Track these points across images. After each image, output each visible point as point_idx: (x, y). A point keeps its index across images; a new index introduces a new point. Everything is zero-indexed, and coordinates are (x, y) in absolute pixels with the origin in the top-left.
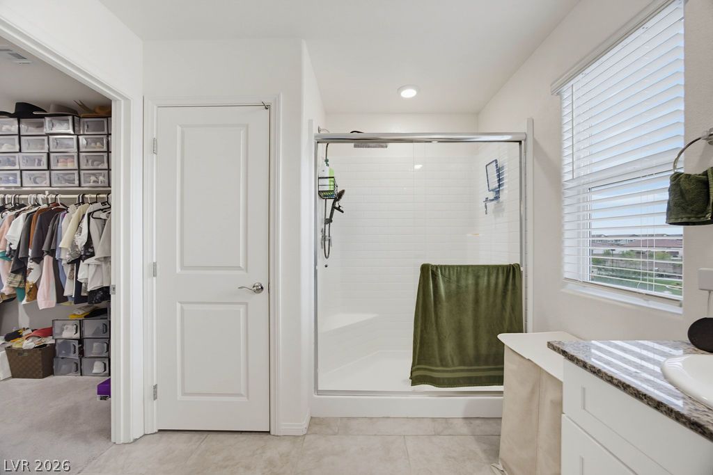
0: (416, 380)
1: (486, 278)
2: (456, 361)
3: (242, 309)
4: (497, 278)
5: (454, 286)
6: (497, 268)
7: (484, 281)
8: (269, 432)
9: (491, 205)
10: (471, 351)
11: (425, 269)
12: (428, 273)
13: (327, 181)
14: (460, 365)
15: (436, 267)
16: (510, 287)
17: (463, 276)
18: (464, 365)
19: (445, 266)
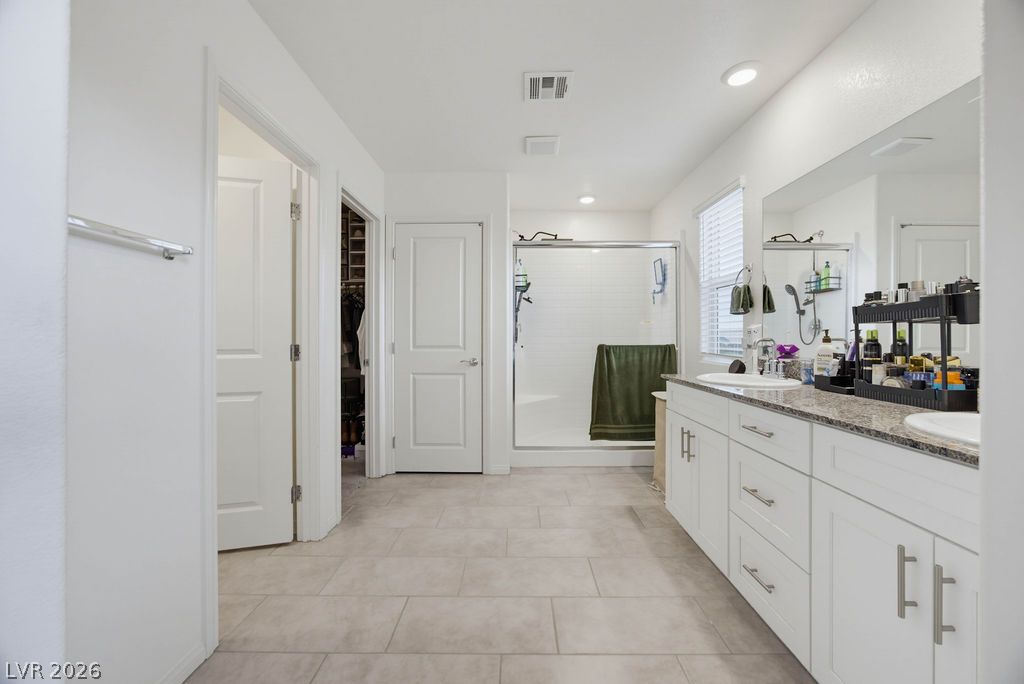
0: (594, 436)
1: (648, 356)
2: (625, 420)
3: (461, 378)
4: (657, 355)
5: (623, 361)
6: (657, 347)
7: (646, 358)
8: (481, 473)
9: (658, 297)
10: (636, 411)
11: (601, 348)
12: (603, 351)
13: (521, 278)
14: (628, 423)
15: (610, 347)
16: (667, 362)
17: (630, 354)
18: (632, 423)
19: (616, 346)
